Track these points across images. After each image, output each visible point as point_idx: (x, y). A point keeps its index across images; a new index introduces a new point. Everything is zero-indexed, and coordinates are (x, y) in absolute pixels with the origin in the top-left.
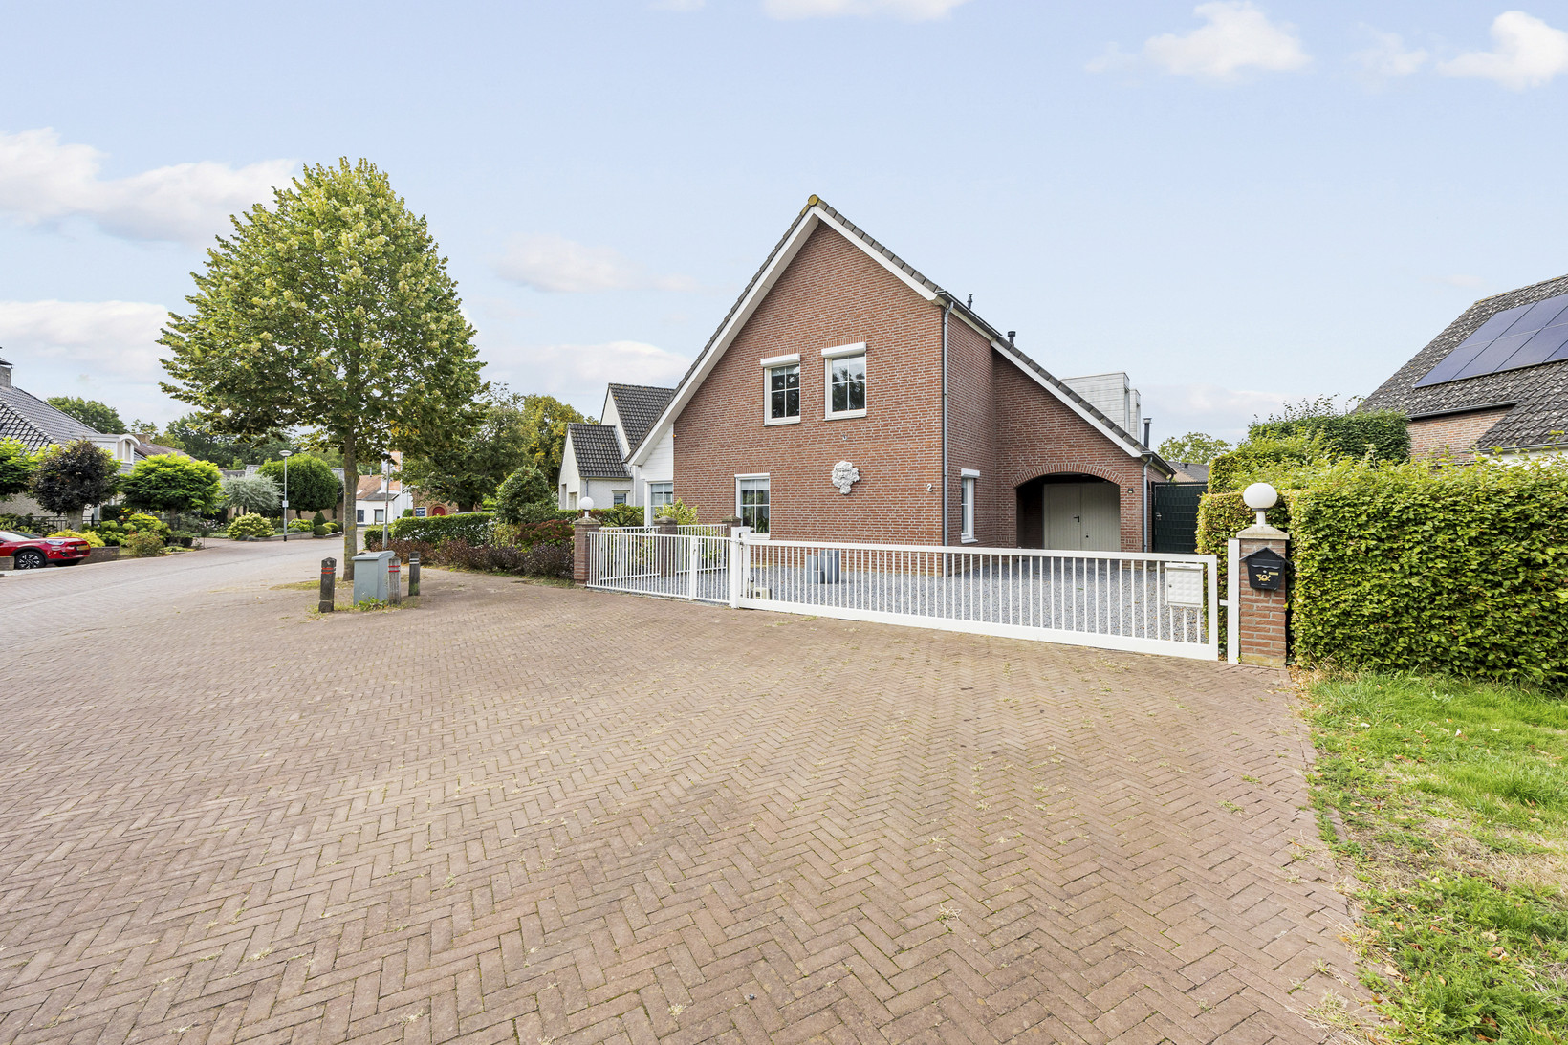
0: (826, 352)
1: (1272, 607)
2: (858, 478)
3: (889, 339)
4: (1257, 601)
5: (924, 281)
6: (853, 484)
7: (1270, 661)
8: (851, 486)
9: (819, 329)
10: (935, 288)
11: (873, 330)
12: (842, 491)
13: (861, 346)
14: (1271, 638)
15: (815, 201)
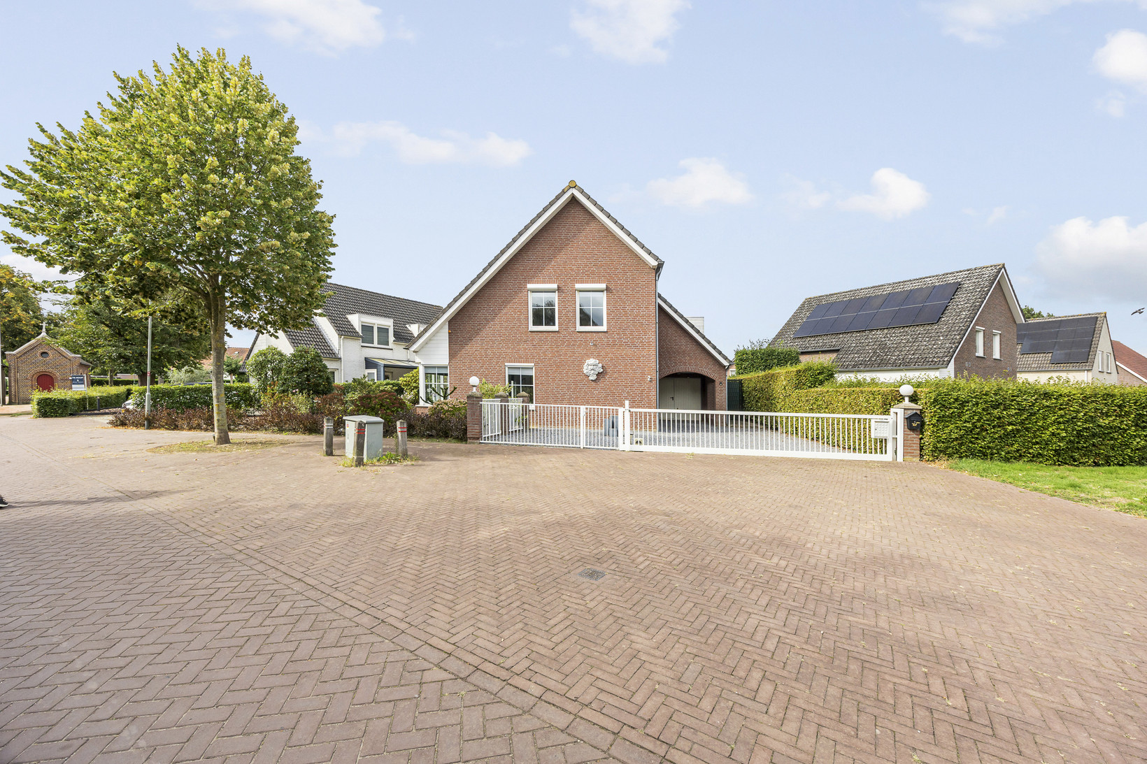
0: (578, 286)
1: (914, 437)
2: (602, 370)
3: (622, 285)
4: (909, 435)
5: (650, 253)
6: (599, 374)
7: (914, 459)
8: (597, 375)
9: (572, 270)
10: (657, 258)
11: (611, 277)
12: (591, 378)
13: (603, 286)
14: (914, 450)
15: (573, 185)
